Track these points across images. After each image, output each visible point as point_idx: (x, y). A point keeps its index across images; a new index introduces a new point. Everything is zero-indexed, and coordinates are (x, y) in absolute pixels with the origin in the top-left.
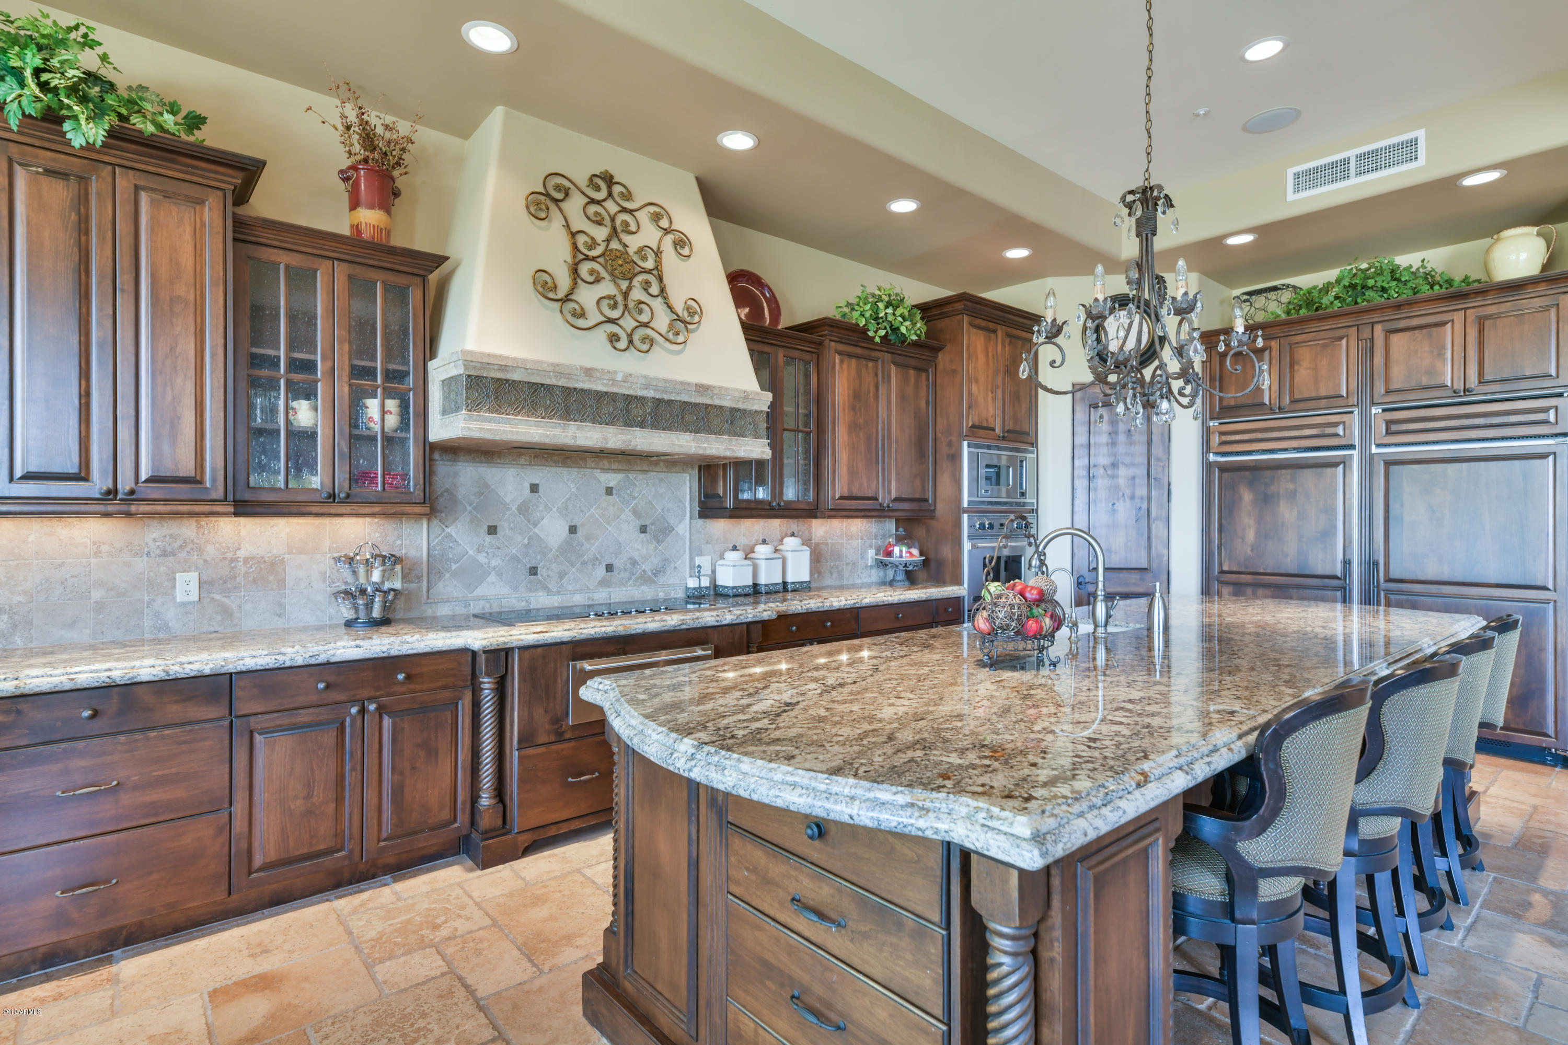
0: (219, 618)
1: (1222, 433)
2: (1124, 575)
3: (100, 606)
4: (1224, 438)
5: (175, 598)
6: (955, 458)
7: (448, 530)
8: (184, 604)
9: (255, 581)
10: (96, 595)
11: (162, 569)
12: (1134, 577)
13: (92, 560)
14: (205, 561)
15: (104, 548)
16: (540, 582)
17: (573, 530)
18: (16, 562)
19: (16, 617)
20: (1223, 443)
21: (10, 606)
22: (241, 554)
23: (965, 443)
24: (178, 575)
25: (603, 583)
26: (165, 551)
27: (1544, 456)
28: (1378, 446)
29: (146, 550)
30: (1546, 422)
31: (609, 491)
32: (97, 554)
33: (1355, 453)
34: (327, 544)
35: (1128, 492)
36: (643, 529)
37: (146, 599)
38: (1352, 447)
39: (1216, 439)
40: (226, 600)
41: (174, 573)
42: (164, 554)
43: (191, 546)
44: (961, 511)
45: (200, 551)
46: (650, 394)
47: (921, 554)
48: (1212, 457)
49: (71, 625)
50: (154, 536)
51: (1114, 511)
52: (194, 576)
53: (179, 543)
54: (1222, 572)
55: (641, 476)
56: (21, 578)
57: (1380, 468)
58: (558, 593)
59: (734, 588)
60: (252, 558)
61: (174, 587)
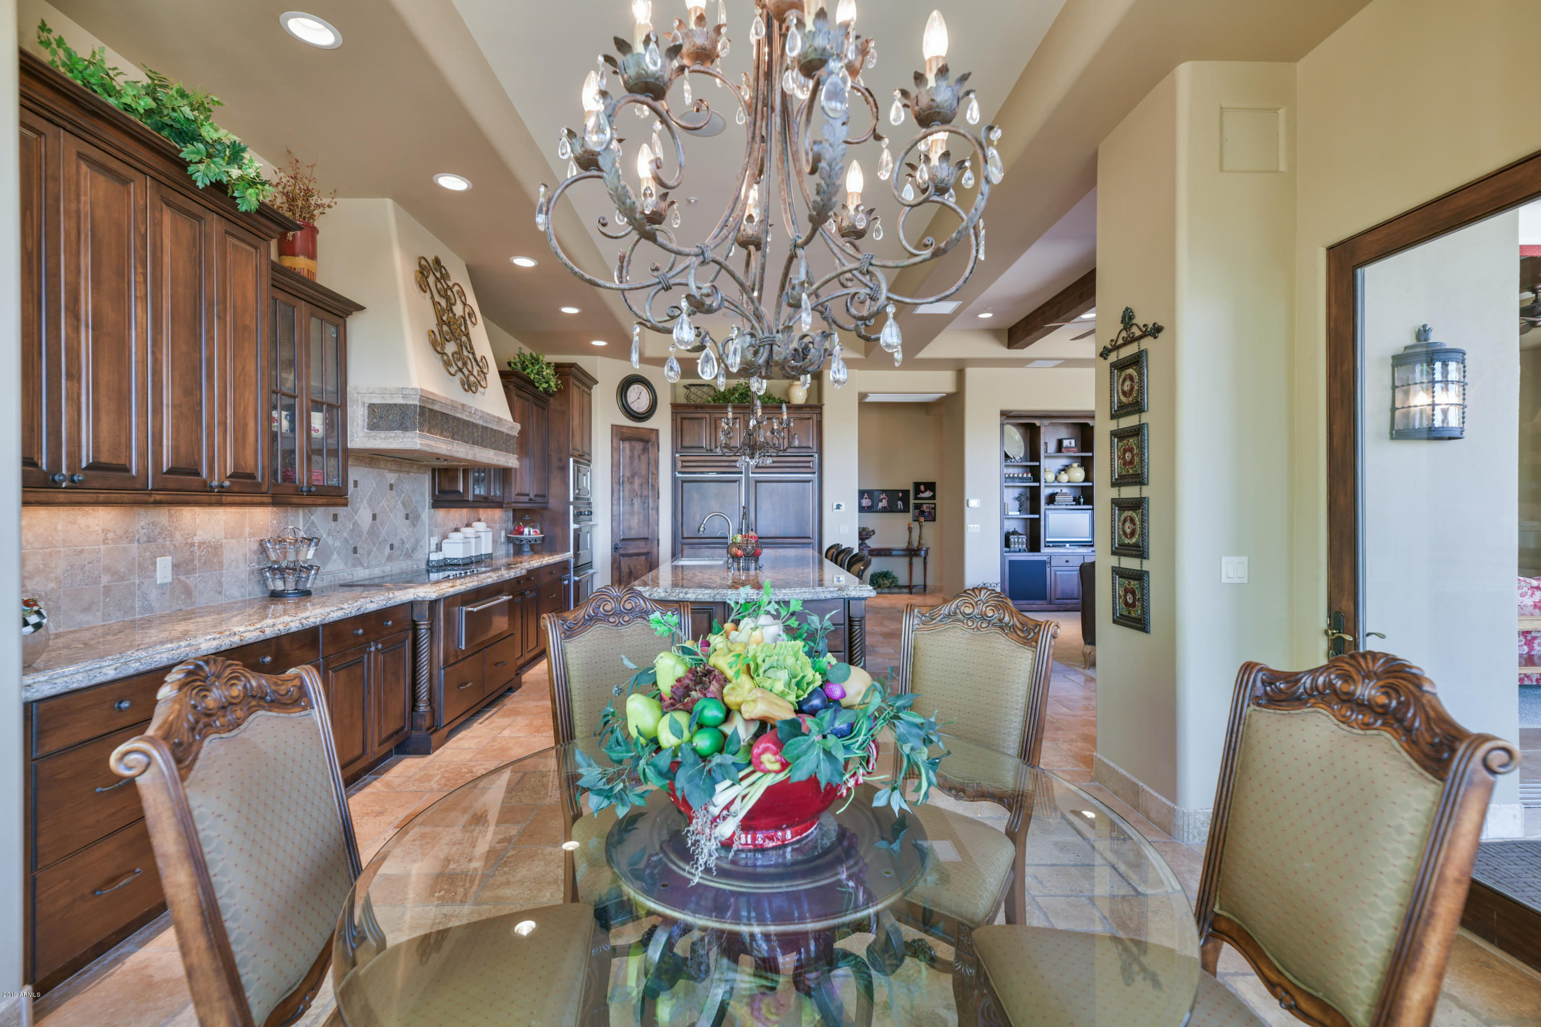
0: (183, 597)
1: (683, 461)
2: (637, 543)
3: (107, 590)
4: (685, 464)
5: (156, 581)
6: (564, 469)
7: (312, 518)
8: (162, 586)
9: (205, 563)
10: (105, 579)
11: (148, 554)
12: (642, 544)
13: (102, 547)
14: (175, 546)
15: (110, 535)
16: (358, 559)
17: (374, 517)
18: (50, 550)
19: (50, 603)
20: (683, 467)
21: (46, 593)
22: (197, 539)
23: (571, 460)
24: (158, 559)
25: (390, 559)
26: (149, 537)
27: (809, 481)
28: (752, 473)
29: (137, 537)
30: (809, 467)
31: (391, 487)
32: (105, 541)
33: (743, 476)
34: (247, 530)
35: (639, 493)
36: (407, 517)
37: (137, 582)
38: (741, 473)
39: (679, 464)
40: (188, 581)
41: (155, 557)
42: (150, 540)
43: (166, 533)
44: (569, 503)
45: (171, 536)
46: (481, 422)
47: (541, 533)
48: (678, 475)
49: (87, 609)
50: (142, 523)
51: (632, 504)
52: (168, 559)
53: (158, 530)
54: (683, 538)
55: (406, 476)
56: (53, 565)
57: (752, 484)
58: (368, 567)
59: (463, 559)
60: (204, 543)
61: (155, 570)
